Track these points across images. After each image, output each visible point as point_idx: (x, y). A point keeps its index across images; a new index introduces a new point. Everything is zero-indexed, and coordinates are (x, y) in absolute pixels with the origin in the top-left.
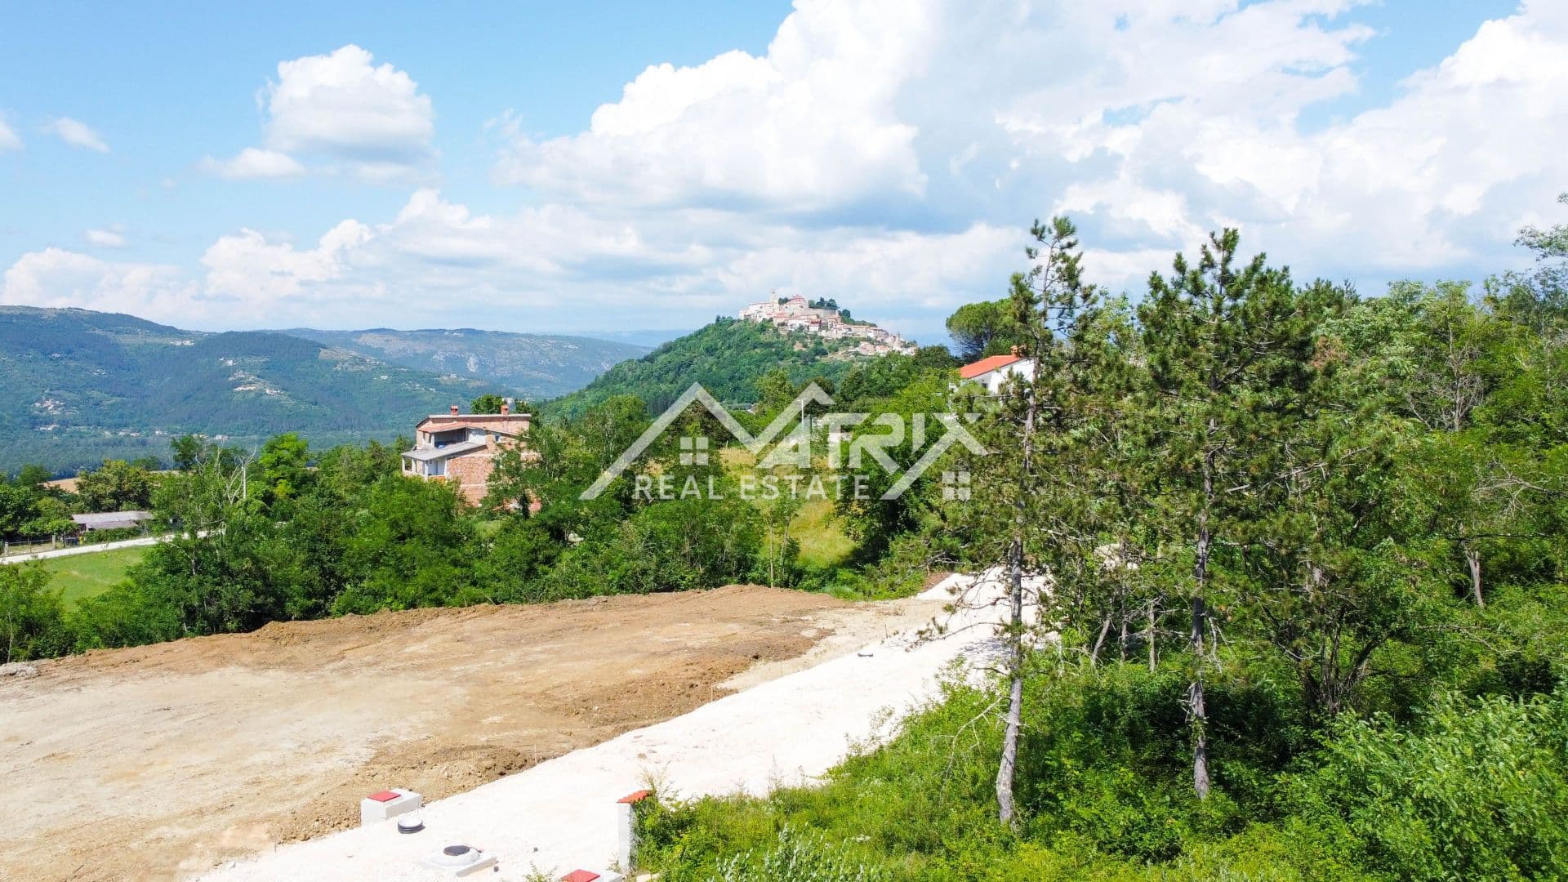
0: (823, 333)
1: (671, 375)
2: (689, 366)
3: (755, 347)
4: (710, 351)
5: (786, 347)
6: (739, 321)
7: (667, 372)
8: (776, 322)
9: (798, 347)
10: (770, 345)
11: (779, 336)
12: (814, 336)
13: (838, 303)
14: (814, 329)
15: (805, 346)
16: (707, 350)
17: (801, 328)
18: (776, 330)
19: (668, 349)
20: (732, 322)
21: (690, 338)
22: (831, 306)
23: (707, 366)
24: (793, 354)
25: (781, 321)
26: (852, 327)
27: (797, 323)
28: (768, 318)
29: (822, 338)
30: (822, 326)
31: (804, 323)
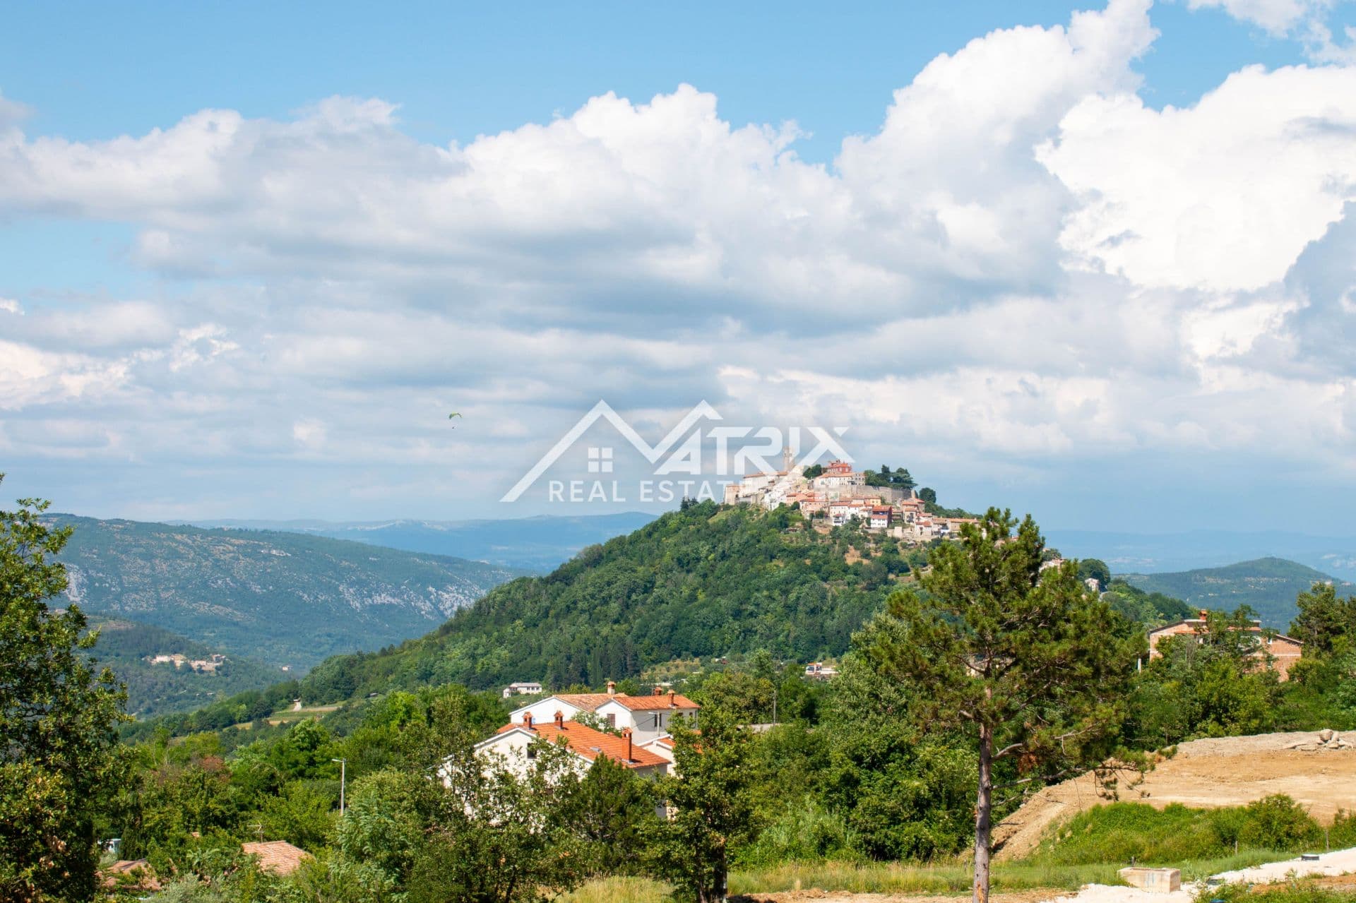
0: (897, 532)
1: (614, 607)
2: (647, 590)
3: (772, 557)
4: (686, 563)
5: (832, 557)
6: (727, 507)
7: (605, 601)
8: (807, 510)
9: (852, 558)
10: (801, 553)
11: (814, 536)
12: (881, 538)
13: (915, 476)
14: (879, 524)
15: (866, 555)
16: (679, 561)
17: (855, 521)
18: (808, 525)
19: (596, 558)
20: (713, 509)
21: (636, 538)
22: (901, 481)
23: (686, 592)
24: (846, 570)
25: (816, 508)
26: (949, 522)
27: (848, 512)
28: (790, 502)
29: (895, 540)
30: (894, 519)
31: (861, 513)
